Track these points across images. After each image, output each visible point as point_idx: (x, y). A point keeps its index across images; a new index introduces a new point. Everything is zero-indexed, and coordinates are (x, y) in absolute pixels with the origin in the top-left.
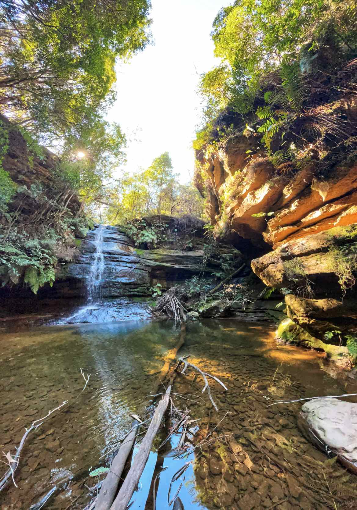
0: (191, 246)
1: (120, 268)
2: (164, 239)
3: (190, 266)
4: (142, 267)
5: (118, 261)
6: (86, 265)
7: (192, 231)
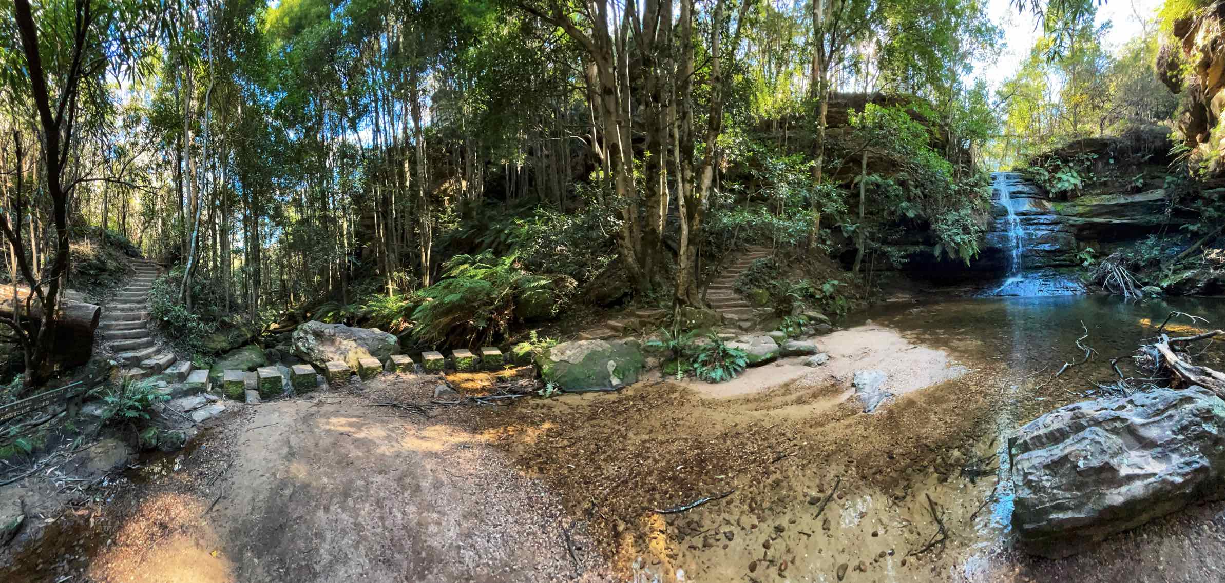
0: (1140, 185)
1: (1040, 233)
2: (1091, 179)
3: (1139, 218)
4: (1067, 229)
5: (1036, 224)
6: (1002, 233)
7: (1143, 156)
